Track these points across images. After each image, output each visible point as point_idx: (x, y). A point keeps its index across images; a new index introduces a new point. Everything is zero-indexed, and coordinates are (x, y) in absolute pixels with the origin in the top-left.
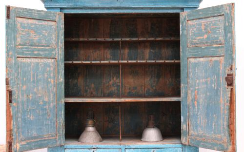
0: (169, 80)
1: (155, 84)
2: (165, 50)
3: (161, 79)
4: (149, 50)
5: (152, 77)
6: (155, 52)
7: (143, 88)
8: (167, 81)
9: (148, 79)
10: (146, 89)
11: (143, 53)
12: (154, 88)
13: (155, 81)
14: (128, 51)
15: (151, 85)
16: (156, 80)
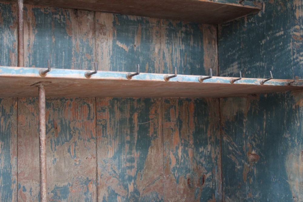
0: (176, 155)
1: (133, 173)
2: (164, 47)
3: (152, 153)
4: (110, 42)
5: (122, 145)
6: (132, 51)
7: (93, 188)
8: (172, 156)
9: (111, 154)
10: (103, 193)
11: (90, 51)
12: (131, 188)
13: (132, 160)
14: (33, 38)
15: (122, 176)
16: (136, 154)
